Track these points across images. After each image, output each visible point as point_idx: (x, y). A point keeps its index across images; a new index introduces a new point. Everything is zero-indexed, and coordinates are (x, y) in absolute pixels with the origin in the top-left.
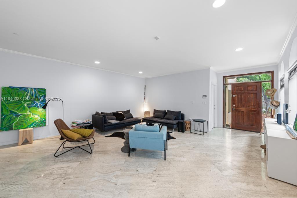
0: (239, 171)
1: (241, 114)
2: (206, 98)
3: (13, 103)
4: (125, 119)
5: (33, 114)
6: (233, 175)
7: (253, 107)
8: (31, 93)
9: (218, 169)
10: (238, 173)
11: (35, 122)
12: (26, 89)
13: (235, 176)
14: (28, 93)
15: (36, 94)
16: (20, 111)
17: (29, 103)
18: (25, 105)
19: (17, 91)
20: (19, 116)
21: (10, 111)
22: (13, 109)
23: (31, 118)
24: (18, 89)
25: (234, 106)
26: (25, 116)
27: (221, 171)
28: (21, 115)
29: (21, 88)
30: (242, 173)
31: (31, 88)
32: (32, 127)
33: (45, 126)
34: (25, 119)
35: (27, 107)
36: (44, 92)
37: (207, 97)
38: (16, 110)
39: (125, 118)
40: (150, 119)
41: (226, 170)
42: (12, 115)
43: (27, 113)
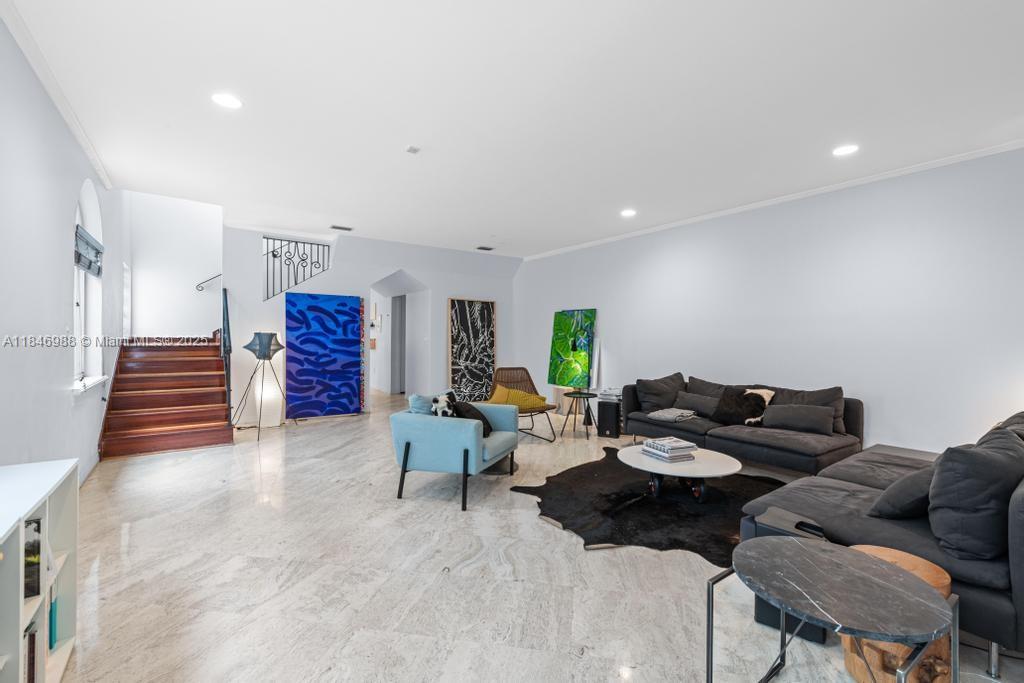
0: (197, 597)
5: (575, 361)
6: (213, 573)
8: (577, 320)
9: (268, 559)
10: (201, 587)
11: (576, 376)
12: (573, 314)
13: (205, 571)
15: (581, 321)
16: (565, 354)
17: (573, 339)
18: (570, 343)
19: (566, 317)
21: (557, 351)
22: (560, 350)
23: (573, 368)
26: (567, 362)
27: (255, 560)
28: (565, 360)
29: (569, 312)
30: (187, 594)
31: (579, 311)
32: (572, 386)
34: (567, 368)
36: (591, 315)
39: (753, 420)
41: (240, 570)
42: (558, 359)
43: (571, 358)
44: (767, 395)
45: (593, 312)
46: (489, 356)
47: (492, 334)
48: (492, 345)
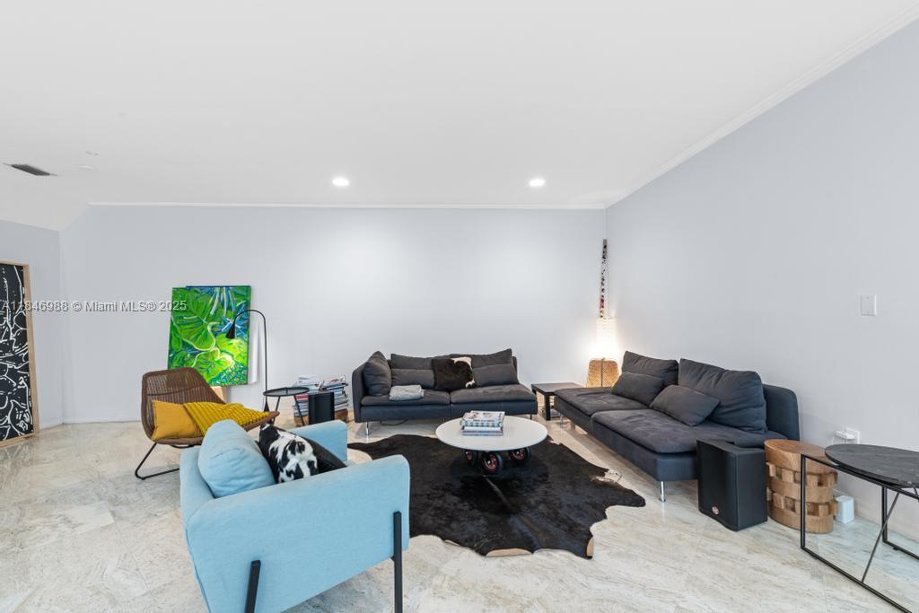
3: (188, 324)
4: (470, 387)
5: (221, 351)
8: (219, 299)
11: (225, 371)
12: (210, 290)
14: (215, 298)
15: (229, 301)
16: (199, 343)
17: (215, 323)
18: (209, 328)
19: (196, 295)
20: (196, 354)
21: (183, 342)
22: (188, 339)
23: (218, 362)
24: (198, 290)
26: (207, 355)
28: (201, 352)
29: (202, 288)
31: (221, 287)
32: (218, 385)
33: (246, 384)
34: (207, 362)
35: (212, 335)
36: (245, 293)
38: (192, 341)
39: (471, 383)
40: (576, 401)
42: (184, 352)
43: (211, 349)
44: (468, 361)
45: (248, 289)
46: (17, 359)
47: (22, 321)
48: (22, 339)
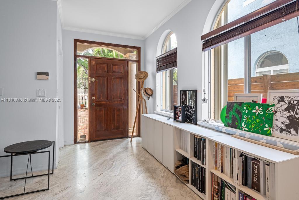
1: (103, 113)
2: (47, 79)
7: (120, 99)
25: (94, 98)
37: (50, 77)
